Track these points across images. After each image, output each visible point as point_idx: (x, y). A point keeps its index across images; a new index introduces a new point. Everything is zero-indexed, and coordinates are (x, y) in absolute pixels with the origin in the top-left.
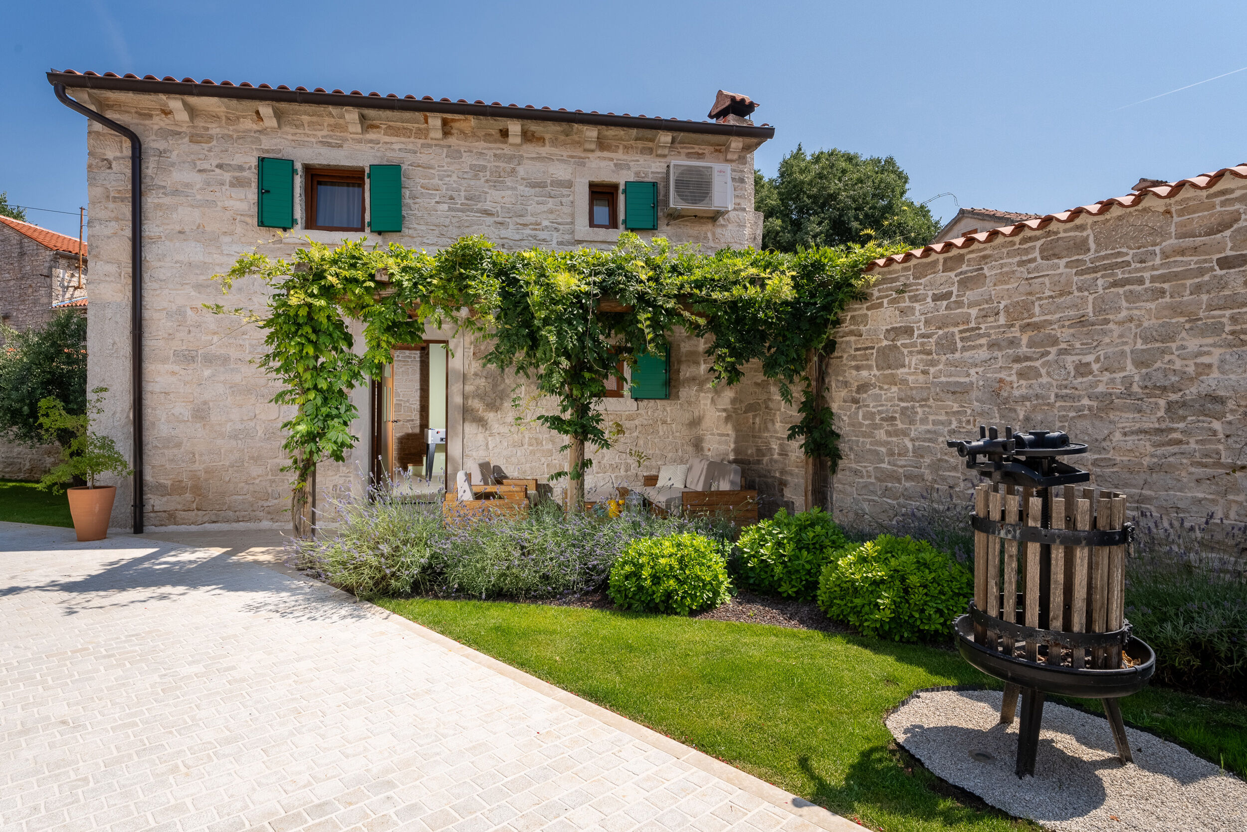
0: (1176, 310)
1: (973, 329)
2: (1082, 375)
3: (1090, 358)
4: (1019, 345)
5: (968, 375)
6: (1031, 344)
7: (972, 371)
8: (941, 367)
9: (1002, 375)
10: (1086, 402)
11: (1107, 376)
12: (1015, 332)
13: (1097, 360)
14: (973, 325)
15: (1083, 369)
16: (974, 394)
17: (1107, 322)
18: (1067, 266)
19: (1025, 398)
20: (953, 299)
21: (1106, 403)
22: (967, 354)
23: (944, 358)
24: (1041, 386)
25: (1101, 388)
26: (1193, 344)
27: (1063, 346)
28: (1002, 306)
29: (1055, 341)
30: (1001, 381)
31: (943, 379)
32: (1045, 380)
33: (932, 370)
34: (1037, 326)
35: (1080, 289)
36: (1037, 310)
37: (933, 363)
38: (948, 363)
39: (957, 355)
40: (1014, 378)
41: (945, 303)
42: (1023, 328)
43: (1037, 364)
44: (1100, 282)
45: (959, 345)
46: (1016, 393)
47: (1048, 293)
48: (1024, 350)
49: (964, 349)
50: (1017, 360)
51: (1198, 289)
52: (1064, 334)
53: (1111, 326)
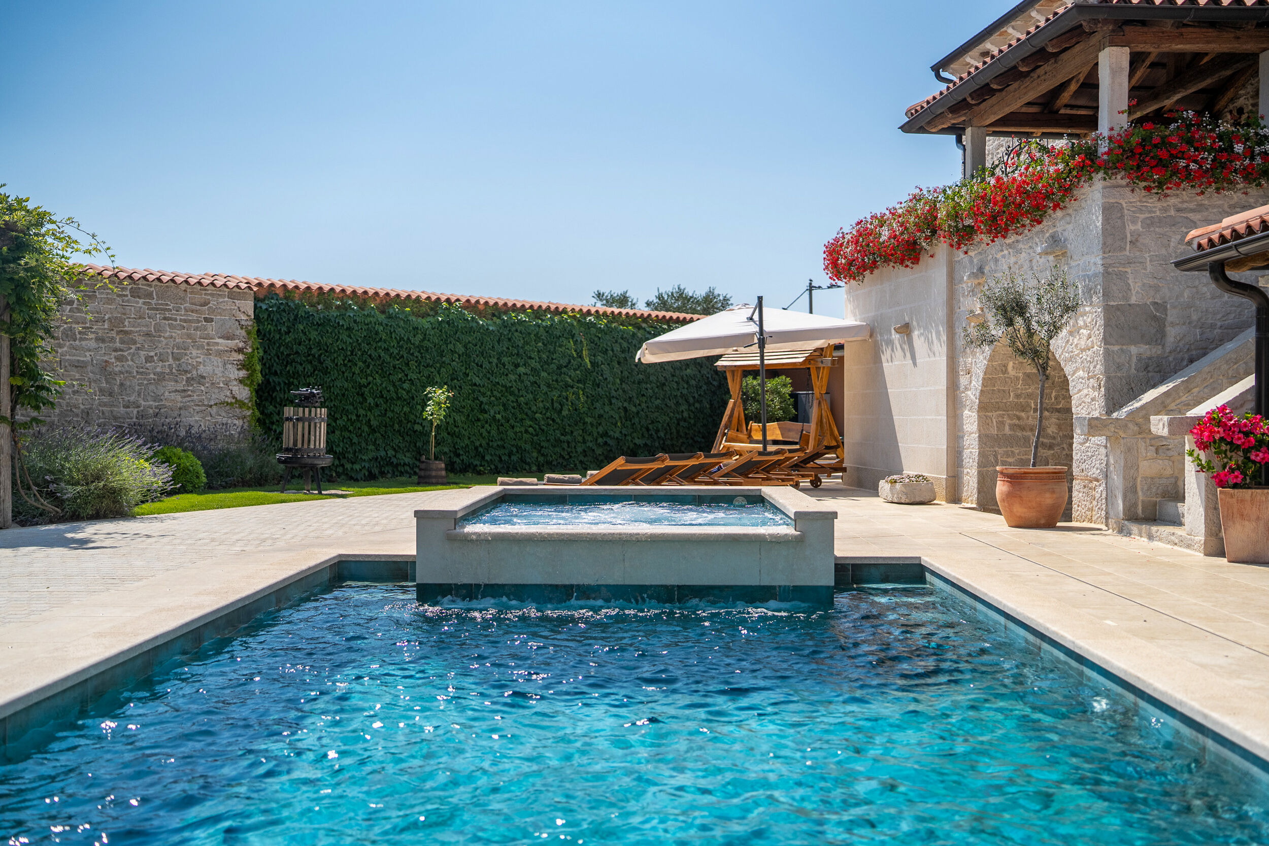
0: (189, 336)
1: (88, 328)
2: (150, 362)
3: (152, 354)
4: (115, 342)
5: (86, 356)
6: (122, 342)
7: (88, 354)
8: (65, 349)
9: (106, 358)
10: (152, 376)
11: (161, 364)
12: (113, 334)
13: (156, 354)
14: (88, 325)
15: (149, 359)
16: (89, 368)
17: (160, 336)
18: (144, 303)
19: (121, 373)
20: (75, 306)
21: (161, 377)
22: (84, 343)
23: (68, 343)
24: (129, 366)
25: (158, 370)
26: (194, 352)
27: (138, 345)
28: (106, 317)
29: (135, 343)
30: (106, 361)
31: (68, 357)
32: (130, 363)
33: (60, 351)
34: (126, 333)
35: (149, 317)
36: (126, 323)
37: (60, 346)
38: (73, 347)
39: (77, 342)
40: (113, 360)
41: (69, 307)
42: (118, 333)
43: (125, 354)
44: (158, 316)
45: (78, 336)
46: (117, 369)
47: (133, 316)
48: (118, 345)
49: (81, 339)
50: (116, 350)
51: (196, 329)
52: (140, 339)
53: (162, 339)
